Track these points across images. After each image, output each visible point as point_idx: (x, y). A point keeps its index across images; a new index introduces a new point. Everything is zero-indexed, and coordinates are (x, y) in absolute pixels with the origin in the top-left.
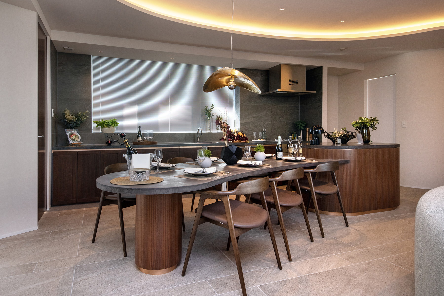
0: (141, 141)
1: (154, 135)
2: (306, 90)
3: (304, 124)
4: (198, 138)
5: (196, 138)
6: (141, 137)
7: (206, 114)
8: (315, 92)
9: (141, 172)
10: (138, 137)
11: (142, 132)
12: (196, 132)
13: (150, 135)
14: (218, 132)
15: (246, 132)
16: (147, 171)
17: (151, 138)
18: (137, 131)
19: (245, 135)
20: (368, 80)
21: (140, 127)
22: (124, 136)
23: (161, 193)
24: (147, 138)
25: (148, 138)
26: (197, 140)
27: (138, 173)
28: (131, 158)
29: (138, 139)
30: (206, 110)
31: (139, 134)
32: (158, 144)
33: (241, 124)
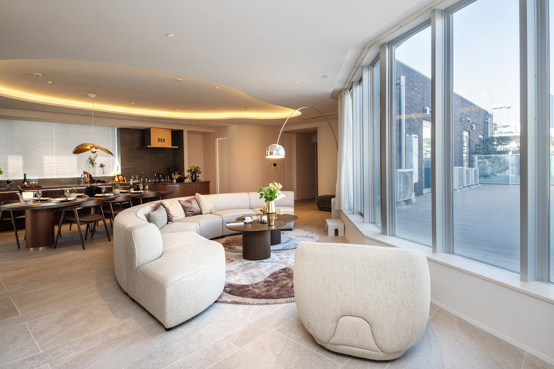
0: (27, 186)
1: (40, 180)
2: (172, 146)
3: (174, 169)
4: (81, 181)
5: (80, 182)
6: (27, 182)
7: (90, 163)
8: (178, 147)
9: (28, 201)
10: (24, 182)
11: (27, 178)
12: (80, 176)
13: (36, 180)
14: (104, 176)
15: (127, 176)
16: (31, 200)
17: (37, 183)
18: (22, 178)
19: (125, 178)
20: (217, 139)
21: (25, 175)
22: (10, 182)
23: (39, 208)
24: (32, 183)
25: (34, 183)
26: (81, 183)
27: (26, 201)
28: (21, 194)
29: (24, 184)
30: (90, 159)
31: (25, 180)
32: (43, 187)
33: (122, 169)
